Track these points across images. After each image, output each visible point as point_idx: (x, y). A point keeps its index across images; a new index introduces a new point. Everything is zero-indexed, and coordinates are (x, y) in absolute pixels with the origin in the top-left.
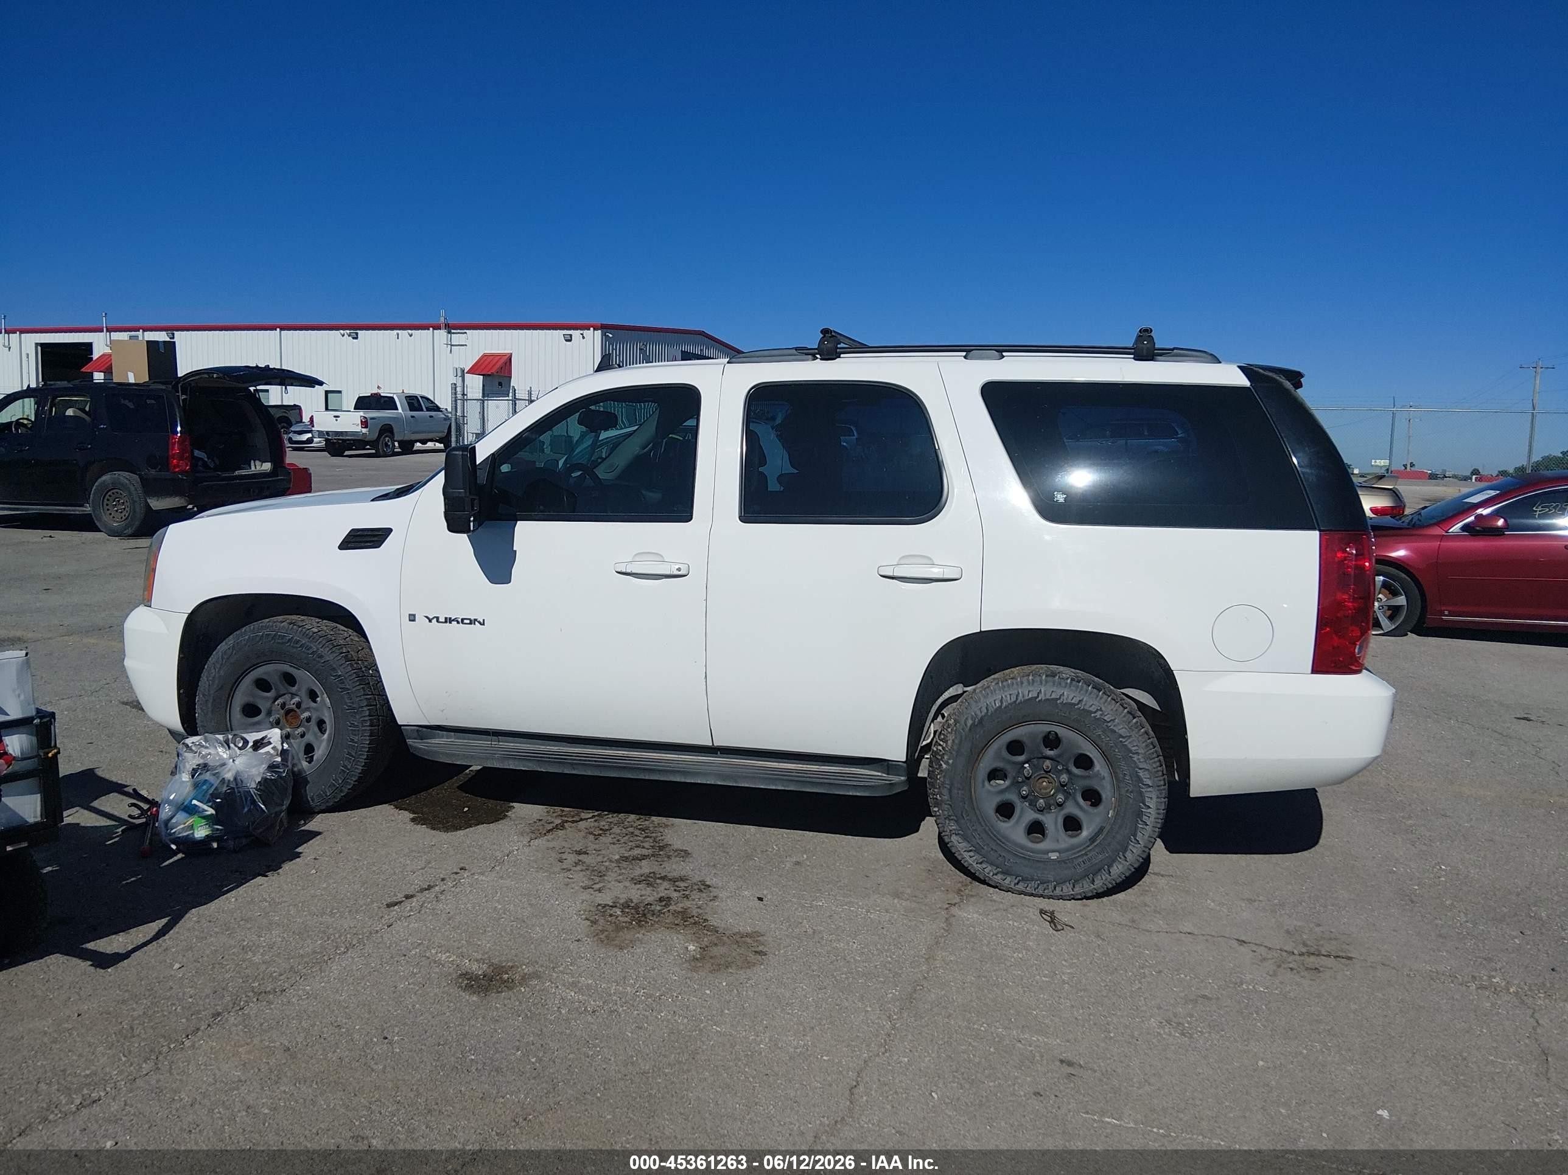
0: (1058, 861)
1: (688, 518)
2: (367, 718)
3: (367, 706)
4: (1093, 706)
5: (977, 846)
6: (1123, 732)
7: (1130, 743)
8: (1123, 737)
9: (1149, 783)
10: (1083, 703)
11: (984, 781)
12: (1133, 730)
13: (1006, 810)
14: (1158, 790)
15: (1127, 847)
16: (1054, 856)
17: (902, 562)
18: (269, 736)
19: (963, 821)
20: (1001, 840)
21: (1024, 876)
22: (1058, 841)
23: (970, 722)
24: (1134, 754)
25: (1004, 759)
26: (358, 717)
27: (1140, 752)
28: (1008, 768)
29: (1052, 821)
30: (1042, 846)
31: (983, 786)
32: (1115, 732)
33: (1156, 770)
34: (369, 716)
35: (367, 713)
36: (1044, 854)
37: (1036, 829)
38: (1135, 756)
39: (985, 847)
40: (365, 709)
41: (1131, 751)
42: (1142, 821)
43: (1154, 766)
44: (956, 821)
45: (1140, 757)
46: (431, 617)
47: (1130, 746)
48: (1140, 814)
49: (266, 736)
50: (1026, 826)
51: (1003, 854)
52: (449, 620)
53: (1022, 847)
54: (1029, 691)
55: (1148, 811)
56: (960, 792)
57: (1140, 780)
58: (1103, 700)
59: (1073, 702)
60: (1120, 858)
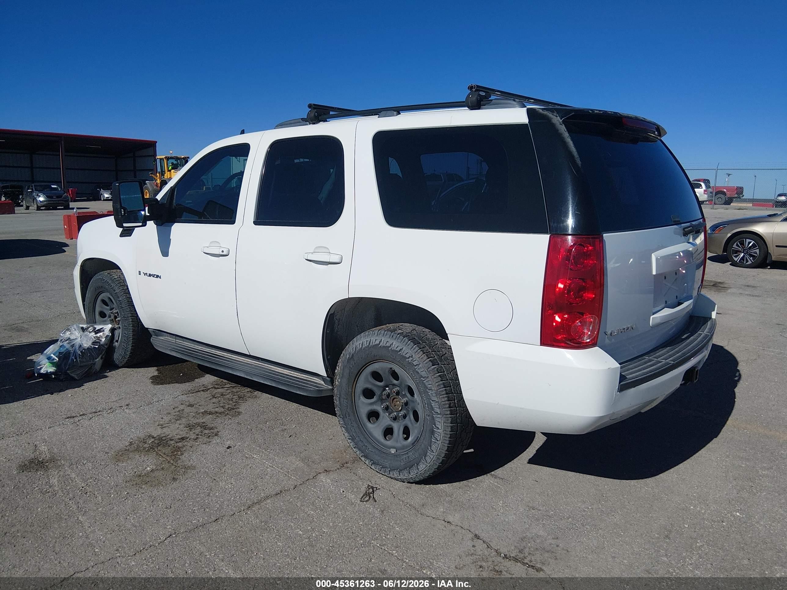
0: (395, 455)
1: (233, 222)
2: (131, 323)
3: (131, 316)
4: (408, 354)
5: (353, 436)
6: (424, 374)
7: (427, 382)
8: (423, 378)
9: (439, 411)
10: (403, 351)
11: (359, 397)
12: (430, 373)
13: (373, 415)
14: (445, 417)
15: (426, 453)
16: (393, 451)
17: (316, 251)
18: (104, 328)
19: (346, 419)
20: (367, 435)
21: (375, 461)
22: (397, 441)
23: (348, 356)
24: (429, 390)
25: (370, 382)
26: (127, 322)
27: (433, 389)
28: (375, 389)
29: (398, 428)
30: (389, 443)
31: (359, 399)
32: (419, 373)
33: (444, 403)
34: (132, 322)
35: (131, 320)
36: (388, 448)
37: (388, 432)
38: (430, 391)
39: (357, 438)
40: (130, 318)
41: (427, 388)
42: (434, 437)
43: (443, 400)
44: (343, 418)
45: (433, 392)
46: (145, 273)
47: (427, 384)
48: (432, 432)
49: (103, 328)
50: (383, 429)
51: (366, 444)
52: (150, 275)
53: (379, 442)
54: (376, 340)
55: (438, 431)
56: (344, 400)
57: (432, 409)
58: (415, 350)
59: (396, 349)
60: (423, 460)
